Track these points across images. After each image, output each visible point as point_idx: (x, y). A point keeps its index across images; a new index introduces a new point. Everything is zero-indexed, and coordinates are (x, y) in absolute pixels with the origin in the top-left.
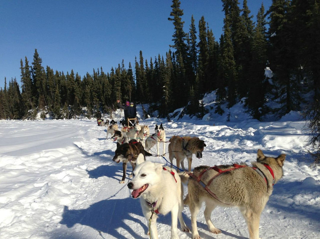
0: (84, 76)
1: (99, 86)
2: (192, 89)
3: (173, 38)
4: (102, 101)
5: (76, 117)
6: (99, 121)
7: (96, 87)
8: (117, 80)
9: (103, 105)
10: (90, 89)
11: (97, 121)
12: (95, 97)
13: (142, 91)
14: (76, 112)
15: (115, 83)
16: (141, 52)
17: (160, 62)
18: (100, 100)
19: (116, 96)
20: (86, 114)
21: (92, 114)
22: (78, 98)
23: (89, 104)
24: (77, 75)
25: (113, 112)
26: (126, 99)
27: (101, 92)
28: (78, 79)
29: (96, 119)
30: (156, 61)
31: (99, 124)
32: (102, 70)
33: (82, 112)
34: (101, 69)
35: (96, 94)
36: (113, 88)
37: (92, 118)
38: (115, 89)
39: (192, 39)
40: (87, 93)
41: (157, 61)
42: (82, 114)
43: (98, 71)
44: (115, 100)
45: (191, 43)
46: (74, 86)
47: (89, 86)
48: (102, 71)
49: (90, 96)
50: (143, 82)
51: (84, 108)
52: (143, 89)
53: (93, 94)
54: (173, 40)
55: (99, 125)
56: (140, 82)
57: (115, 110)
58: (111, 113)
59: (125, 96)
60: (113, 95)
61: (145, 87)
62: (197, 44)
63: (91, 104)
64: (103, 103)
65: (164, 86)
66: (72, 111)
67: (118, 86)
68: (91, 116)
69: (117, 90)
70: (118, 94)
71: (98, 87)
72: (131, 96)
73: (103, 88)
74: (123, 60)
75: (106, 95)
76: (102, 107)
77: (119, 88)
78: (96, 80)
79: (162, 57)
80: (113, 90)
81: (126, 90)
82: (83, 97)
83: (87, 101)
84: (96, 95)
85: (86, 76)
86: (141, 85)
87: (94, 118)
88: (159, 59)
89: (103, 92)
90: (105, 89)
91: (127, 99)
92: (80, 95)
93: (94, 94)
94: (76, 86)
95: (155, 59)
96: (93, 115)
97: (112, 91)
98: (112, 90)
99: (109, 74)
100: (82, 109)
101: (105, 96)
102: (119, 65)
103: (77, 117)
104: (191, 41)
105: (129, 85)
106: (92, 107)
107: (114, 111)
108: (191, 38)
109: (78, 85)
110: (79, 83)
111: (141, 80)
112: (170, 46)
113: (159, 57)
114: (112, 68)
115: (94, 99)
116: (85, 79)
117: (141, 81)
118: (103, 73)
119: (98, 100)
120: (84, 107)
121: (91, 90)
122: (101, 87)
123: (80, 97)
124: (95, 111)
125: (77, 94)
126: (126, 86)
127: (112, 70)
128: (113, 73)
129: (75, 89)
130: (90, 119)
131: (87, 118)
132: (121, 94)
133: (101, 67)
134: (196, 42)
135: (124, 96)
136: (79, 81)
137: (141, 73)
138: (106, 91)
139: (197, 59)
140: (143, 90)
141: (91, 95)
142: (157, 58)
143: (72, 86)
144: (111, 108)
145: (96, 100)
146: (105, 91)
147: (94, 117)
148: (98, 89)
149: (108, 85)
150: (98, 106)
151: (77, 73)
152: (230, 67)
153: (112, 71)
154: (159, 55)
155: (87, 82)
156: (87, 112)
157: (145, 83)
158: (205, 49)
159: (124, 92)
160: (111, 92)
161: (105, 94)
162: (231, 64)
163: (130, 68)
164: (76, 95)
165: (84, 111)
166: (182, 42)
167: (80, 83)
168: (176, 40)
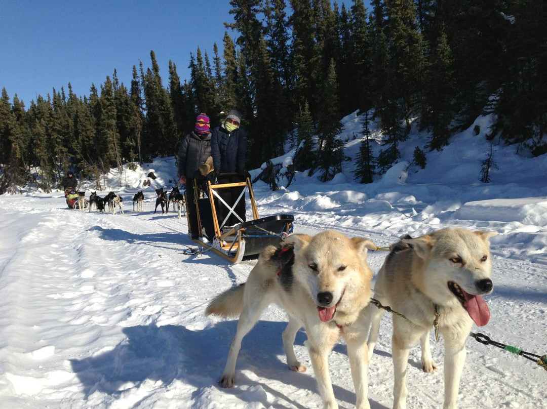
0: (32, 102)
1: (67, 121)
2: (303, 109)
3: (232, 8)
4: (75, 153)
5: (16, 189)
6: (72, 196)
7: (59, 124)
8: (108, 103)
9: (79, 161)
10: (46, 127)
11: (66, 197)
12: (57, 143)
13: (163, 130)
14: (15, 178)
15: (104, 111)
16: (152, 54)
17: (201, 64)
18: (71, 151)
19: (108, 139)
20: (38, 181)
21: (54, 181)
22: (18, 147)
23: (44, 160)
24: (16, 99)
25: (102, 175)
26: (129, 147)
27: (72, 134)
28: (17, 108)
29: (64, 192)
30: (192, 62)
31: (71, 205)
32: (72, 89)
33: (29, 177)
34: (70, 87)
35: (61, 137)
36: (98, 124)
37: (54, 191)
38: (104, 125)
39: (276, 8)
40: (39, 134)
41: (196, 62)
42: (31, 181)
43: (63, 93)
44: (105, 150)
45: (273, 17)
46: (9, 122)
47: (42, 120)
48: (71, 91)
49: (47, 142)
50: (164, 110)
51: (34, 170)
52: (164, 125)
53: (52, 137)
54: (231, 12)
55: (71, 207)
56: (157, 110)
57: (106, 171)
58: (97, 177)
59: (128, 140)
60: (100, 138)
61: (168, 122)
62: (286, 19)
63: (50, 160)
64: (78, 156)
65: (222, 112)
66: (6, 176)
67: (111, 118)
68: (51, 186)
69: (109, 126)
70: (112, 136)
71: (64, 124)
72: (142, 139)
73: (75, 126)
74: (115, 70)
75: (83, 140)
76: (76, 167)
77: (114, 122)
78: (58, 109)
79: (206, 55)
80: (100, 127)
81: (127, 128)
82: (32, 145)
83: (41, 152)
84: (59, 138)
85: (36, 103)
86: (160, 118)
87: (59, 190)
88: (199, 60)
89: (77, 134)
90: (80, 127)
91: (133, 146)
92: (24, 142)
93: (55, 136)
94: (12, 121)
95: (191, 59)
96: (57, 183)
97: (96, 129)
98: (95, 127)
99: (88, 97)
100: (29, 170)
101: (81, 142)
102: (108, 78)
103: (19, 189)
104: (273, 13)
105: (136, 115)
106: (54, 166)
107: (105, 173)
108: (273, 7)
109: (18, 120)
110: (19, 117)
111: (158, 107)
112: (227, 26)
113: (199, 54)
114: (93, 85)
115: (55, 147)
116: (33, 107)
117: (161, 110)
118: (73, 98)
119: (65, 150)
120: (35, 166)
121: (47, 130)
122: (71, 122)
123: (23, 146)
124: (59, 176)
125: (17, 138)
126: (127, 119)
127: (93, 89)
128: (95, 95)
129: (12, 128)
130: (48, 192)
131: (42, 191)
132: (118, 134)
133: (69, 84)
134: (284, 15)
135: (125, 141)
136: (20, 111)
137: (159, 92)
138: (83, 130)
139: (287, 53)
140: (165, 128)
141: (49, 140)
142: (196, 57)
143: (5, 121)
144: (96, 167)
145: (61, 150)
146: (80, 131)
147: (59, 187)
148: (64, 127)
149: (86, 116)
150: (66, 164)
151: (16, 95)
152: (410, 45)
153: (92, 93)
154: (198, 50)
155: (39, 113)
156: (41, 177)
157: (169, 114)
158: (310, 26)
159: (124, 132)
160: (95, 131)
161: (80, 138)
162: (412, 40)
163: (134, 77)
164: (14, 142)
165: (35, 176)
166: (251, 16)
167: (23, 115)
168: (239, 13)
